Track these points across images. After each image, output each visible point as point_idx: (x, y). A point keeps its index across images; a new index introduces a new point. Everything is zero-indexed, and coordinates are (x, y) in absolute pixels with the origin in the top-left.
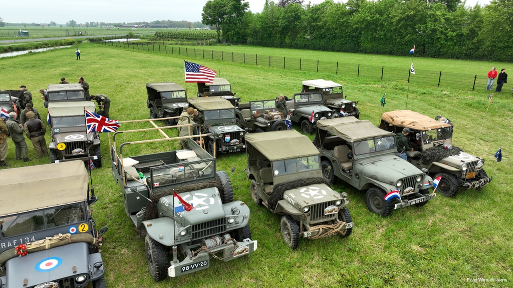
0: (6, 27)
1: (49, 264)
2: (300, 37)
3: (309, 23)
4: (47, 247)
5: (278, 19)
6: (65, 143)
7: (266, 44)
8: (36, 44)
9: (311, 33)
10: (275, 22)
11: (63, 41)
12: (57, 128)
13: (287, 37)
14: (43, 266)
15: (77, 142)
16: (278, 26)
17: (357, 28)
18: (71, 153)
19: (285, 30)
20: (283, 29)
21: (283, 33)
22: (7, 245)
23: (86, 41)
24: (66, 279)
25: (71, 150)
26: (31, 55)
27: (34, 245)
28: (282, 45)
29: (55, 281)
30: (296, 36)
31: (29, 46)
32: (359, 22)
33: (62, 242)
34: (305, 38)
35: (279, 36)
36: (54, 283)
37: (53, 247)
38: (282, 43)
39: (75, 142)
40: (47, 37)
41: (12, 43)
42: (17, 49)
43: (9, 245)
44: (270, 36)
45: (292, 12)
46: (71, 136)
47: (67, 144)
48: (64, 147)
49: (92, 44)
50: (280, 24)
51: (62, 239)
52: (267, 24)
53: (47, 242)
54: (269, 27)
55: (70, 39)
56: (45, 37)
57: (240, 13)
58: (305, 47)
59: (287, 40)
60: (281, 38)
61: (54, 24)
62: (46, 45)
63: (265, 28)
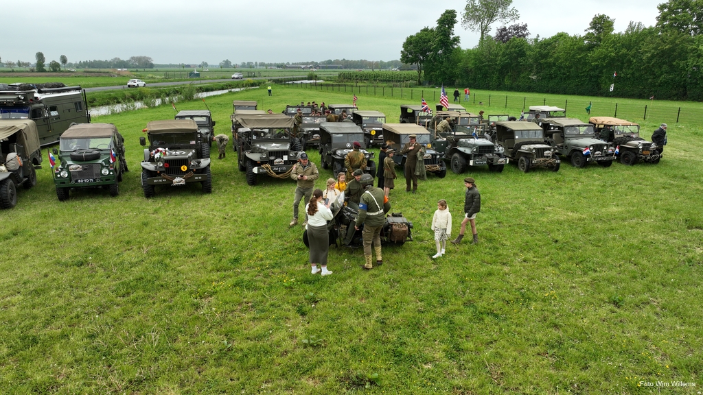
3: (536, 60)
5: (497, 55)
7: (479, 86)
9: (538, 72)
10: (492, 60)
13: (506, 77)
16: (496, 64)
17: (597, 66)
20: (502, 67)
21: (502, 72)
28: (500, 87)
30: (518, 76)
32: (599, 58)
34: (529, 79)
45: (515, 48)
50: (498, 62)
54: (484, 66)
57: (448, 50)
58: (530, 89)
60: (499, 78)
63: (479, 67)
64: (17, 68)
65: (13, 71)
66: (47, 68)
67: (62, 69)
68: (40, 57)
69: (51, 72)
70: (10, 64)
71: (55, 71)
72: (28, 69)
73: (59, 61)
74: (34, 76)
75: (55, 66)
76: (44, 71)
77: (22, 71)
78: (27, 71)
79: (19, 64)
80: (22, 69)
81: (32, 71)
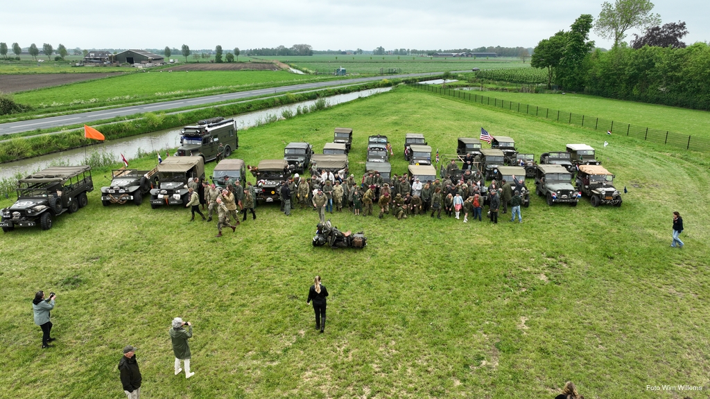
2: (652, 89)
3: (666, 72)
5: (626, 64)
7: (607, 94)
9: (667, 84)
10: (620, 69)
13: (635, 87)
16: (624, 74)
19: (632, 80)
20: (630, 78)
21: (631, 82)
23: (402, 83)
28: (627, 97)
30: (647, 87)
35: (624, 85)
38: (628, 94)
44: (613, 84)
45: (643, 58)
49: (408, 86)
50: (626, 72)
52: (611, 71)
54: (613, 74)
55: (386, 79)
58: (658, 101)
59: (635, 92)
60: (627, 88)
63: (607, 76)
64: (201, 60)
66: (223, 59)
67: (235, 59)
68: (219, 49)
69: (227, 63)
72: (209, 60)
73: (233, 53)
75: (230, 57)
76: (221, 62)
80: (205, 60)
81: (212, 62)
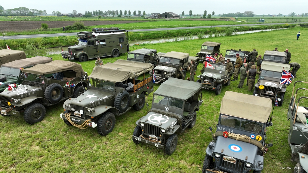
0: (254, 17)
1: (235, 148)
4: (237, 139)
6: (264, 86)
8: (266, 26)
11: (283, 25)
12: (262, 76)
14: (232, 147)
15: (271, 87)
18: (266, 93)
22: (220, 129)
23: (298, 26)
24: (241, 161)
25: (266, 91)
26: (262, 33)
27: (231, 135)
29: (235, 159)
31: (262, 28)
33: (245, 140)
36: (234, 159)
37: (240, 140)
39: (270, 87)
40: (274, 23)
41: (254, 26)
42: (256, 29)
43: (221, 129)
46: (269, 82)
47: (265, 87)
48: (263, 88)
49: (301, 27)
51: (246, 139)
53: (238, 136)
55: (287, 24)
56: (273, 23)
61: (281, 15)
62: (272, 27)
65: (195, 18)
66: (206, 17)
67: (212, 17)
68: (205, 12)
69: (208, 18)
70: (195, 15)
71: (209, 18)
72: (200, 17)
73: (211, 14)
74: (202, 20)
75: (210, 16)
77: (198, 18)
78: (200, 18)
79: (198, 15)
80: (198, 17)
81: (201, 18)
